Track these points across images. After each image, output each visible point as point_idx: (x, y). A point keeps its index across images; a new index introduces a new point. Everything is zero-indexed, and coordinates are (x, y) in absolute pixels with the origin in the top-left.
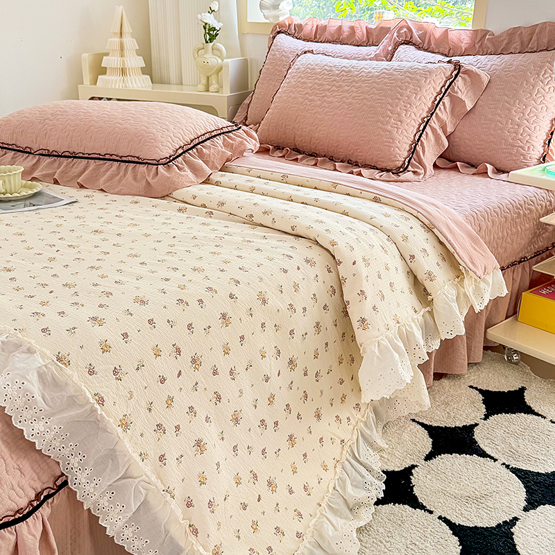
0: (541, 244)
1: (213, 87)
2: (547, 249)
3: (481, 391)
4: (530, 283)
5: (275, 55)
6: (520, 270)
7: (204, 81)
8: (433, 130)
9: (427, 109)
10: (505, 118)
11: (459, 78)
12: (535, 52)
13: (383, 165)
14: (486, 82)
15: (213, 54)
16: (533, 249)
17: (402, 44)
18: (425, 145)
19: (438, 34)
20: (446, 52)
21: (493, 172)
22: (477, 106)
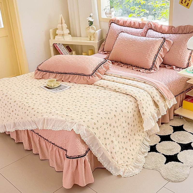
0: (188, 87)
1: (92, 39)
2: (190, 88)
3: (173, 126)
4: (185, 98)
5: (111, 30)
6: (182, 95)
7: (89, 37)
8: (159, 57)
9: (157, 52)
10: (178, 53)
11: (165, 42)
12: (185, 34)
13: (146, 68)
14: (172, 43)
15: (92, 29)
16: (186, 89)
17: (149, 29)
18: (157, 62)
19: (159, 26)
20: (162, 32)
21: (175, 68)
22: (170, 50)
